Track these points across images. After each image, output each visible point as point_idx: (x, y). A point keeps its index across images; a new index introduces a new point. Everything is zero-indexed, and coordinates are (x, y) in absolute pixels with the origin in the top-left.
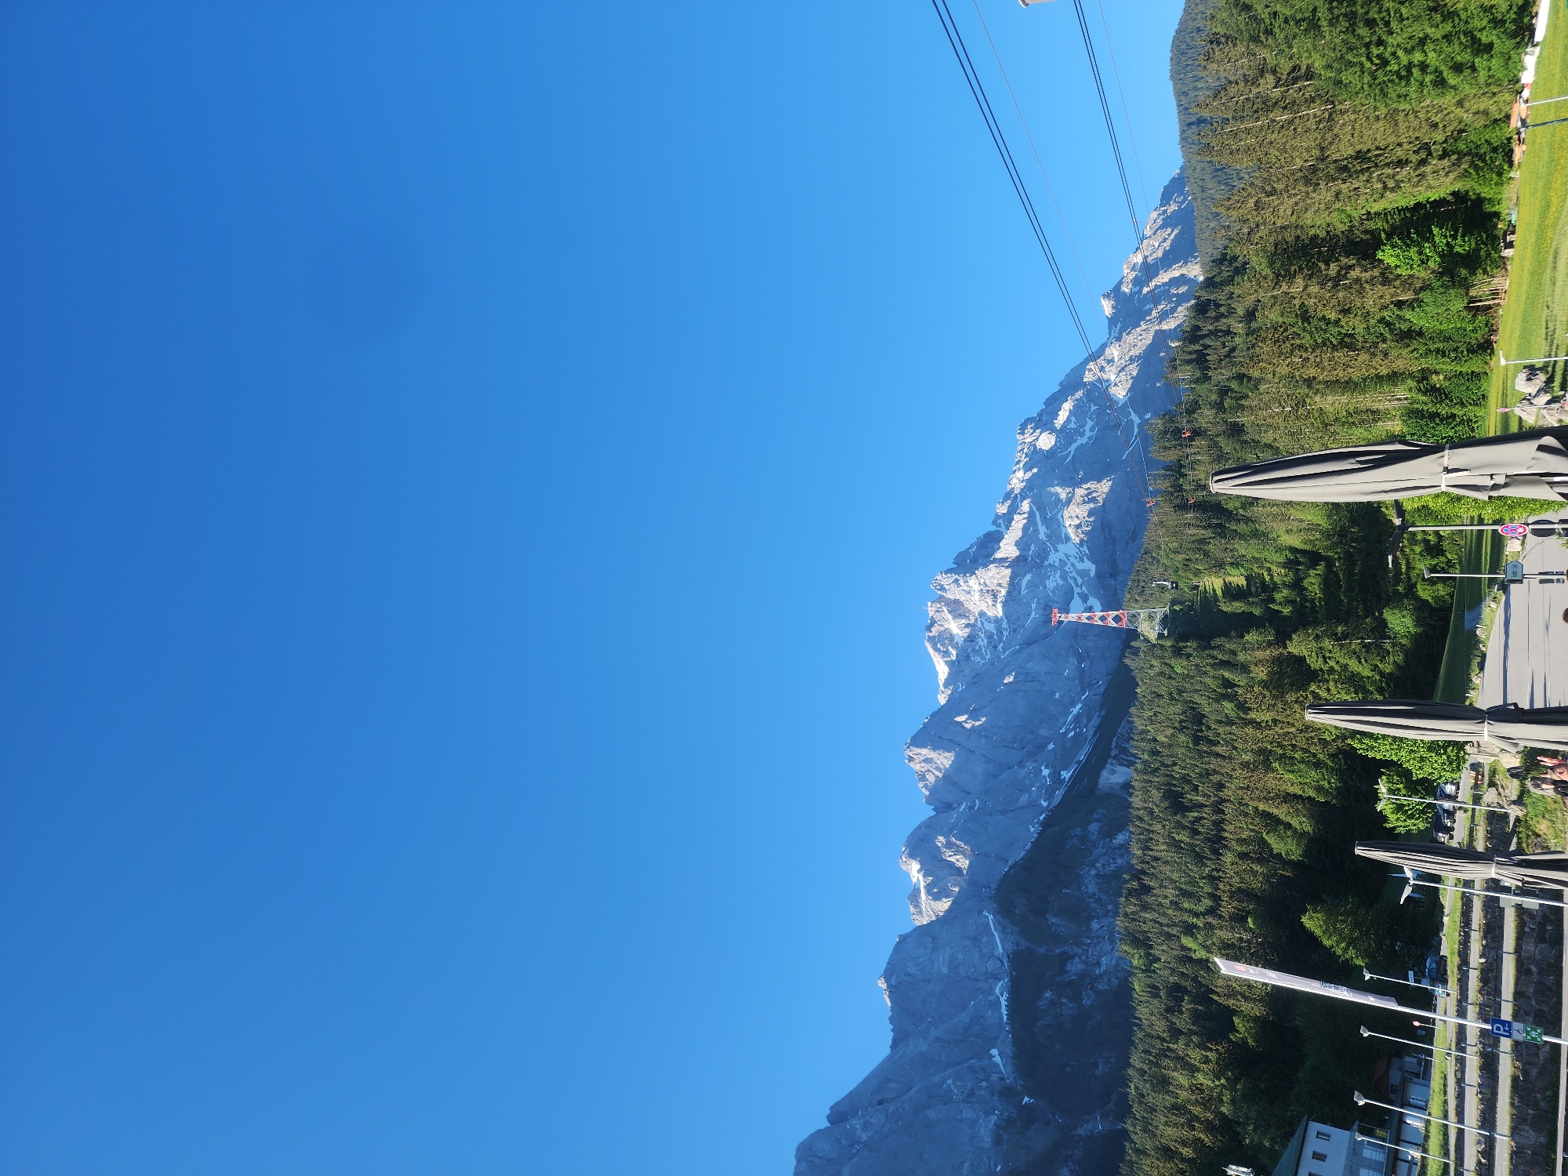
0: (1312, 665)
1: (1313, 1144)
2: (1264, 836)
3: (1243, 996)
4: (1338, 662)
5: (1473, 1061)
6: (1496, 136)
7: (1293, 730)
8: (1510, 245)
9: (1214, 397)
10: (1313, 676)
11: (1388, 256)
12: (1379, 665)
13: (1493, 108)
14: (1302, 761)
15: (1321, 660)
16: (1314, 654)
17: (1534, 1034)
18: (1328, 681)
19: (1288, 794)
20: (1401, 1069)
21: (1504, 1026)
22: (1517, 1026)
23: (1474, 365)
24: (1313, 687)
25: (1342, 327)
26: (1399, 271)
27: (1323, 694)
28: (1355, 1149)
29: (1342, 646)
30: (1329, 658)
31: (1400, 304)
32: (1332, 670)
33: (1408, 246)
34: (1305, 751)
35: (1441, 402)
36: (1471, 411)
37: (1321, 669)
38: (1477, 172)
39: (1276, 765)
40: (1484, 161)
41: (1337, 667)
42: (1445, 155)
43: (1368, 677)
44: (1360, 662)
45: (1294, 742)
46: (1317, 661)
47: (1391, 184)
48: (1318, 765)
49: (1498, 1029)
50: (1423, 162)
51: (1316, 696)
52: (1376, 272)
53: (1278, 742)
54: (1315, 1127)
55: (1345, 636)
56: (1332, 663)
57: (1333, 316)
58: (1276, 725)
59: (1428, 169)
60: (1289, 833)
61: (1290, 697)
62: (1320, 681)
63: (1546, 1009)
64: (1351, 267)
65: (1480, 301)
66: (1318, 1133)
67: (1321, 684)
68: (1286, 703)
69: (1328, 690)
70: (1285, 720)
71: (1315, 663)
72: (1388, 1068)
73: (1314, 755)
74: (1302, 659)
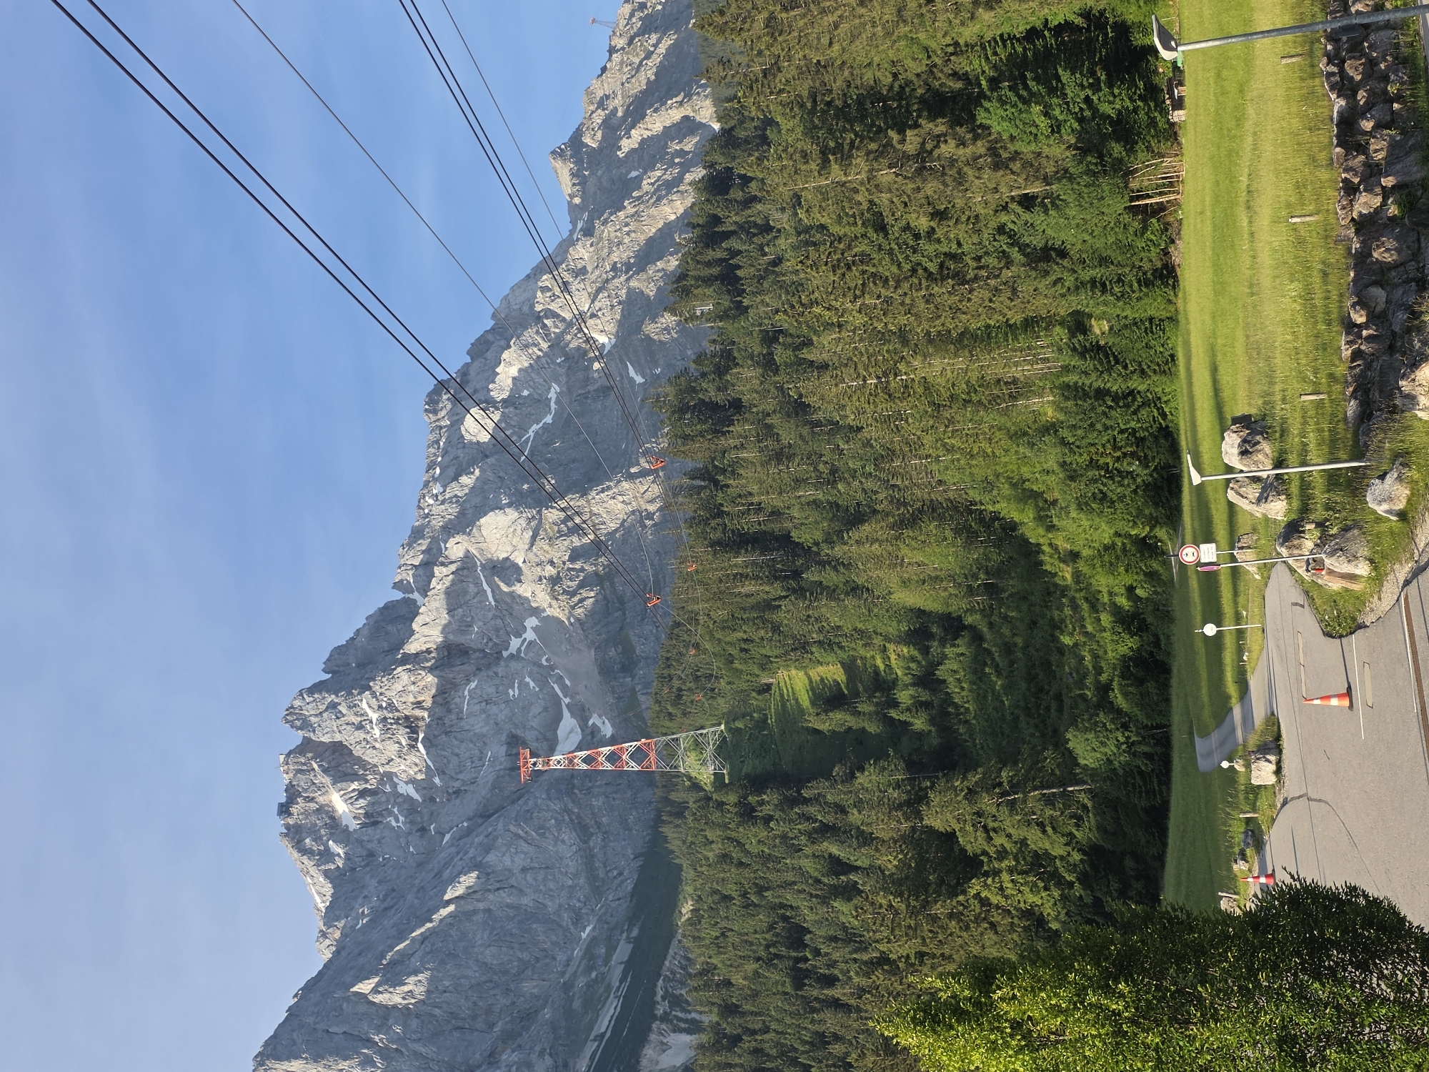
0: (968, 847)
4: (1009, 836)
8: (1179, 104)
9: (757, 349)
10: (971, 866)
11: (994, 117)
12: (1076, 833)
15: (981, 834)
16: (969, 828)
18: (997, 873)
23: (1152, 306)
24: (975, 886)
25: (939, 241)
26: (1017, 145)
27: (995, 899)
29: (1012, 805)
30: (994, 830)
31: (1027, 202)
32: (1003, 854)
33: (1026, 102)
35: (1109, 370)
36: (1158, 384)
37: (985, 853)
41: (1008, 846)
43: (1062, 858)
44: (1044, 832)
46: (976, 839)
51: (985, 902)
52: (980, 147)
55: (1015, 787)
56: (999, 840)
57: (923, 223)
58: (922, 963)
61: (939, 909)
62: (986, 874)
64: (939, 139)
65: (1148, 196)
67: (989, 881)
68: (934, 919)
69: (1001, 889)
70: (938, 952)
71: (971, 841)
74: (950, 837)
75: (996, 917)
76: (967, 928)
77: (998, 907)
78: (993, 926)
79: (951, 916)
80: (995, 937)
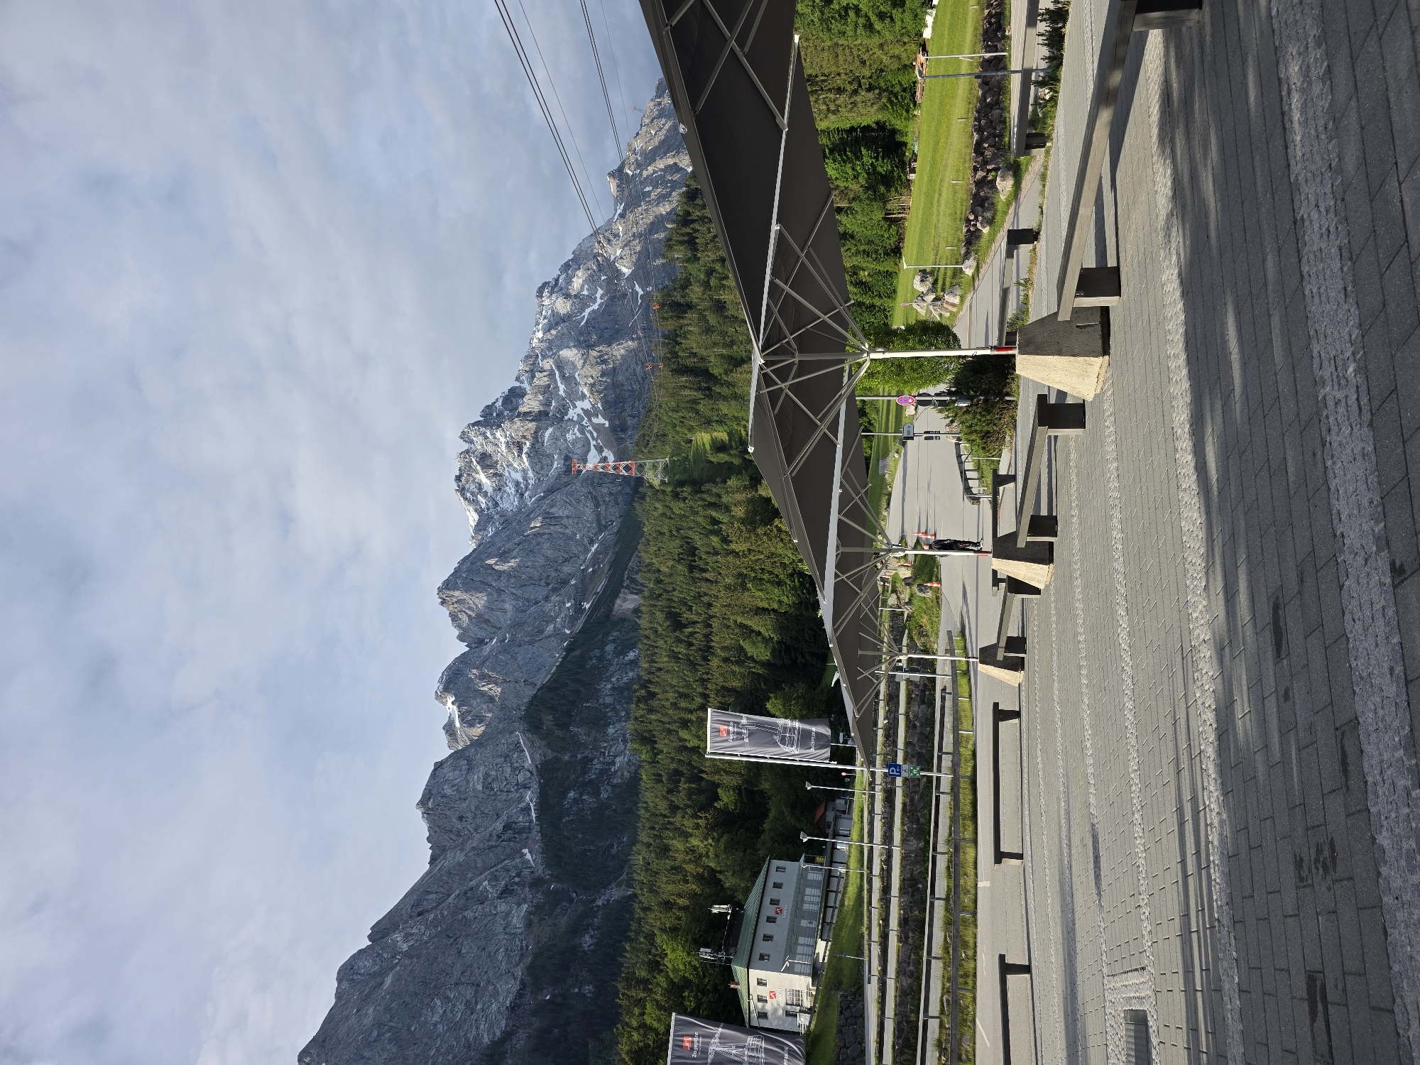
0: (776, 505)
1: (775, 877)
2: (741, 642)
3: (725, 771)
5: (879, 796)
6: (905, 80)
7: (762, 557)
8: (913, 171)
9: (702, 276)
10: (776, 513)
11: (830, 168)
13: (904, 56)
14: (769, 581)
17: (915, 772)
19: (758, 608)
20: (833, 809)
21: (896, 768)
22: (905, 767)
23: (887, 266)
24: (777, 522)
26: (838, 183)
27: (784, 528)
28: (802, 874)
31: (839, 211)
34: (771, 573)
35: (866, 293)
36: (886, 302)
38: (892, 107)
39: (749, 585)
40: (897, 98)
42: (870, 89)
45: (763, 567)
47: (832, 108)
48: (779, 584)
49: (893, 771)
50: (855, 92)
51: (779, 530)
53: (752, 568)
54: (776, 863)
58: (750, 554)
59: (858, 99)
60: (759, 638)
61: (760, 531)
63: (924, 751)
65: (894, 214)
66: (777, 868)
67: (783, 520)
68: (757, 535)
70: (757, 549)
71: (777, 502)
72: (826, 810)
73: (777, 576)
74: (768, 500)
75: (783, 536)
76: (771, 540)
77: (786, 532)
78: (782, 540)
79: (765, 534)
80: (782, 545)
